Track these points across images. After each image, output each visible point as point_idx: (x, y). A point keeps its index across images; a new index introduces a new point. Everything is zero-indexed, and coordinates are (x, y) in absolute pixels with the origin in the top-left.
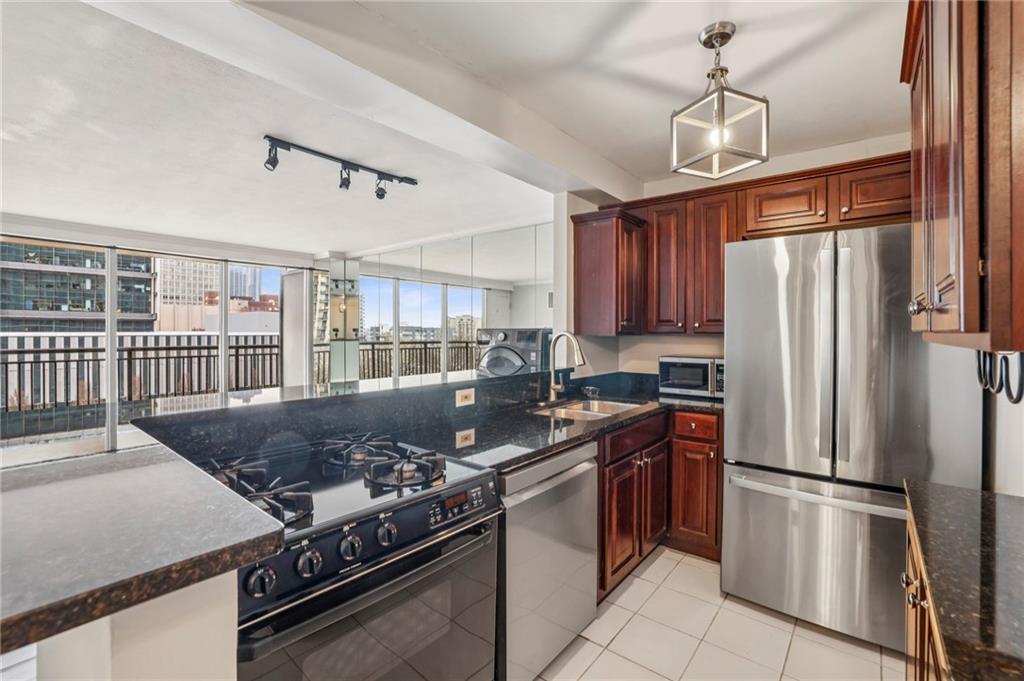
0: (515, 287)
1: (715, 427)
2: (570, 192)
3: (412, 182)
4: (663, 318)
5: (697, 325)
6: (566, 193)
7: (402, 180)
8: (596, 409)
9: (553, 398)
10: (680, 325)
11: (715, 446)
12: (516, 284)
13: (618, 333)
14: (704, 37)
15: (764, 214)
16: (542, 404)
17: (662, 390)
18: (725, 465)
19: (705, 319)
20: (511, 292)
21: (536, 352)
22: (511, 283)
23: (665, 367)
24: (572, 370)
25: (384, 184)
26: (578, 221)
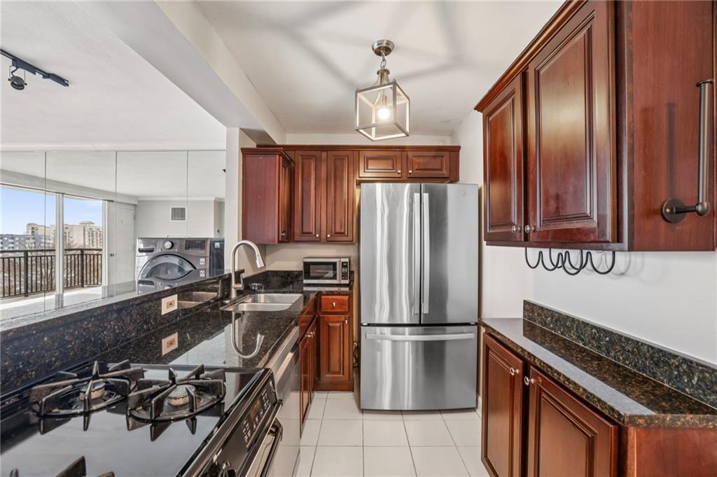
0: (139, 201)
1: (347, 303)
2: (241, 129)
3: (61, 81)
4: (305, 230)
5: (329, 236)
6: (238, 129)
7: (47, 75)
8: (262, 300)
9: (234, 295)
10: (317, 236)
11: (348, 316)
12: (140, 199)
13: (279, 242)
14: (376, 47)
15: (369, 168)
16: (227, 302)
17: (305, 281)
18: (362, 327)
19: (333, 232)
20: (135, 205)
21: (205, 257)
22: (136, 197)
23: (307, 265)
24: (243, 271)
25: (20, 73)
26: (245, 152)
